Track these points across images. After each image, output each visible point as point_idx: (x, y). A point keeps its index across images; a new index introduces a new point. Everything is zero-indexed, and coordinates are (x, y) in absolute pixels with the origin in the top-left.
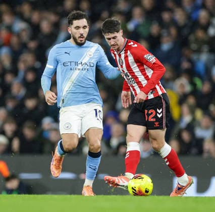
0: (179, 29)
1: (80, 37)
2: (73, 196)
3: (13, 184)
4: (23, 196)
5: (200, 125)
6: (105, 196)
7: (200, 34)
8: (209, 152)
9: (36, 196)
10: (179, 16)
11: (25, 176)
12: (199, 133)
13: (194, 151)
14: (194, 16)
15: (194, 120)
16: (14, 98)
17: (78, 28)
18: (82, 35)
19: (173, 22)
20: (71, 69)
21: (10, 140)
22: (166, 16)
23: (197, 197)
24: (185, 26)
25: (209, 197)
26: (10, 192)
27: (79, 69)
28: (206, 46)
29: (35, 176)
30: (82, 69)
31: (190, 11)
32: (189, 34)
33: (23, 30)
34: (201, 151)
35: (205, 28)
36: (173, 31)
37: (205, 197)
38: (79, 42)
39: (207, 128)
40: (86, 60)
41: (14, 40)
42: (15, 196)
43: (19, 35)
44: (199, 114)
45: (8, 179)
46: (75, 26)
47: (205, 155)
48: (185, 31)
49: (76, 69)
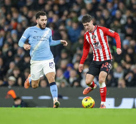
0: (106, 20)
1: (43, 25)
2: (50, 108)
3: (18, 102)
4: (23, 108)
5: (116, 71)
6: (66, 108)
7: (116, 23)
8: (121, 85)
9: (30, 108)
10: (105, 14)
11: (24, 98)
12: (116, 75)
13: (113, 84)
14: (113, 13)
15: (113, 68)
16: (19, 57)
17: (43, 20)
18: (45, 24)
19: (102, 17)
20: (38, 40)
21: (17, 79)
22: (98, 14)
23: (114, 109)
24: (108, 19)
25: (121, 109)
26: (16, 106)
27: (42, 40)
28: (119, 29)
29: (30, 98)
30: (44, 40)
31: (111, 11)
32: (111, 23)
33: (23, 21)
34: (117, 85)
35: (119, 20)
36: (102, 22)
37: (119, 109)
38: (43, 27)
39: (120, 72)
40: (45, 35)
41: (19, 26)
42: (19, 108)
43: (21, 24)
44: (116, 65)
45: (15, 99)
46: (41, 19)
47: (119, 87)
48: (108, 22)
49: (40, 40)
